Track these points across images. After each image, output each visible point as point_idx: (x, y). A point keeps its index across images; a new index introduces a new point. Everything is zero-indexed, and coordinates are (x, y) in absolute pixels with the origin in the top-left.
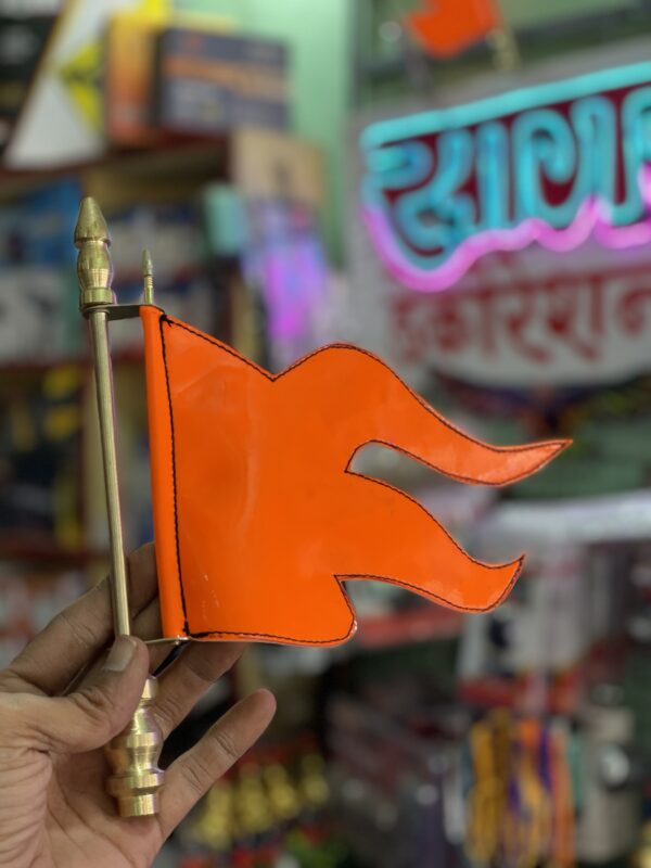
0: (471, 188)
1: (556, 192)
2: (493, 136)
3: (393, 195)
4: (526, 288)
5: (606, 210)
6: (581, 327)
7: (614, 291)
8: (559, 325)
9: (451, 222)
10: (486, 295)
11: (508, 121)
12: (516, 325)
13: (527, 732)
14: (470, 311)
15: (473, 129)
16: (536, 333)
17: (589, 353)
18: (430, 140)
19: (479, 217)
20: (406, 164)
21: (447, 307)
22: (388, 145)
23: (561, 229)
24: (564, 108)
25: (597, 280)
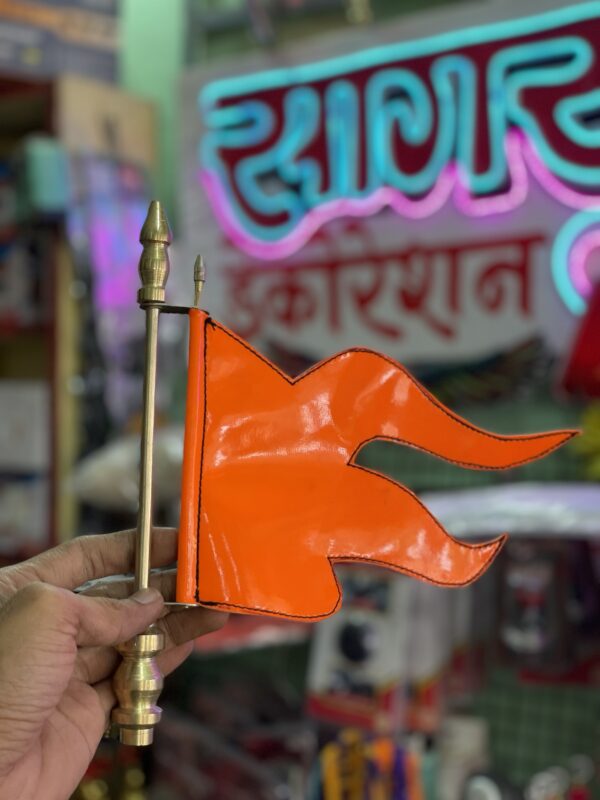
0: (318, 150)
1: (412, 157)
2: (343, 93)
3: (232, 157)
4: (376, 260)
5: (467, 178)
6: (437, 303)
7: (472, 265)
8: (412, 301)
9: (296, 188)
10: (333, 267)
11: (360, 78)
12: (364, 300)
13: (381, 752)
14: (316, 283)
15: (321, 86)
16: (387, 308)
17: (446, 332)
18: (275, 98)
19: (326, 185)
20: (248, 124)
21: (289, 279)
22: (226, 102)
23: (417, 197)
24: (421, 66)
25: (454, 252)
